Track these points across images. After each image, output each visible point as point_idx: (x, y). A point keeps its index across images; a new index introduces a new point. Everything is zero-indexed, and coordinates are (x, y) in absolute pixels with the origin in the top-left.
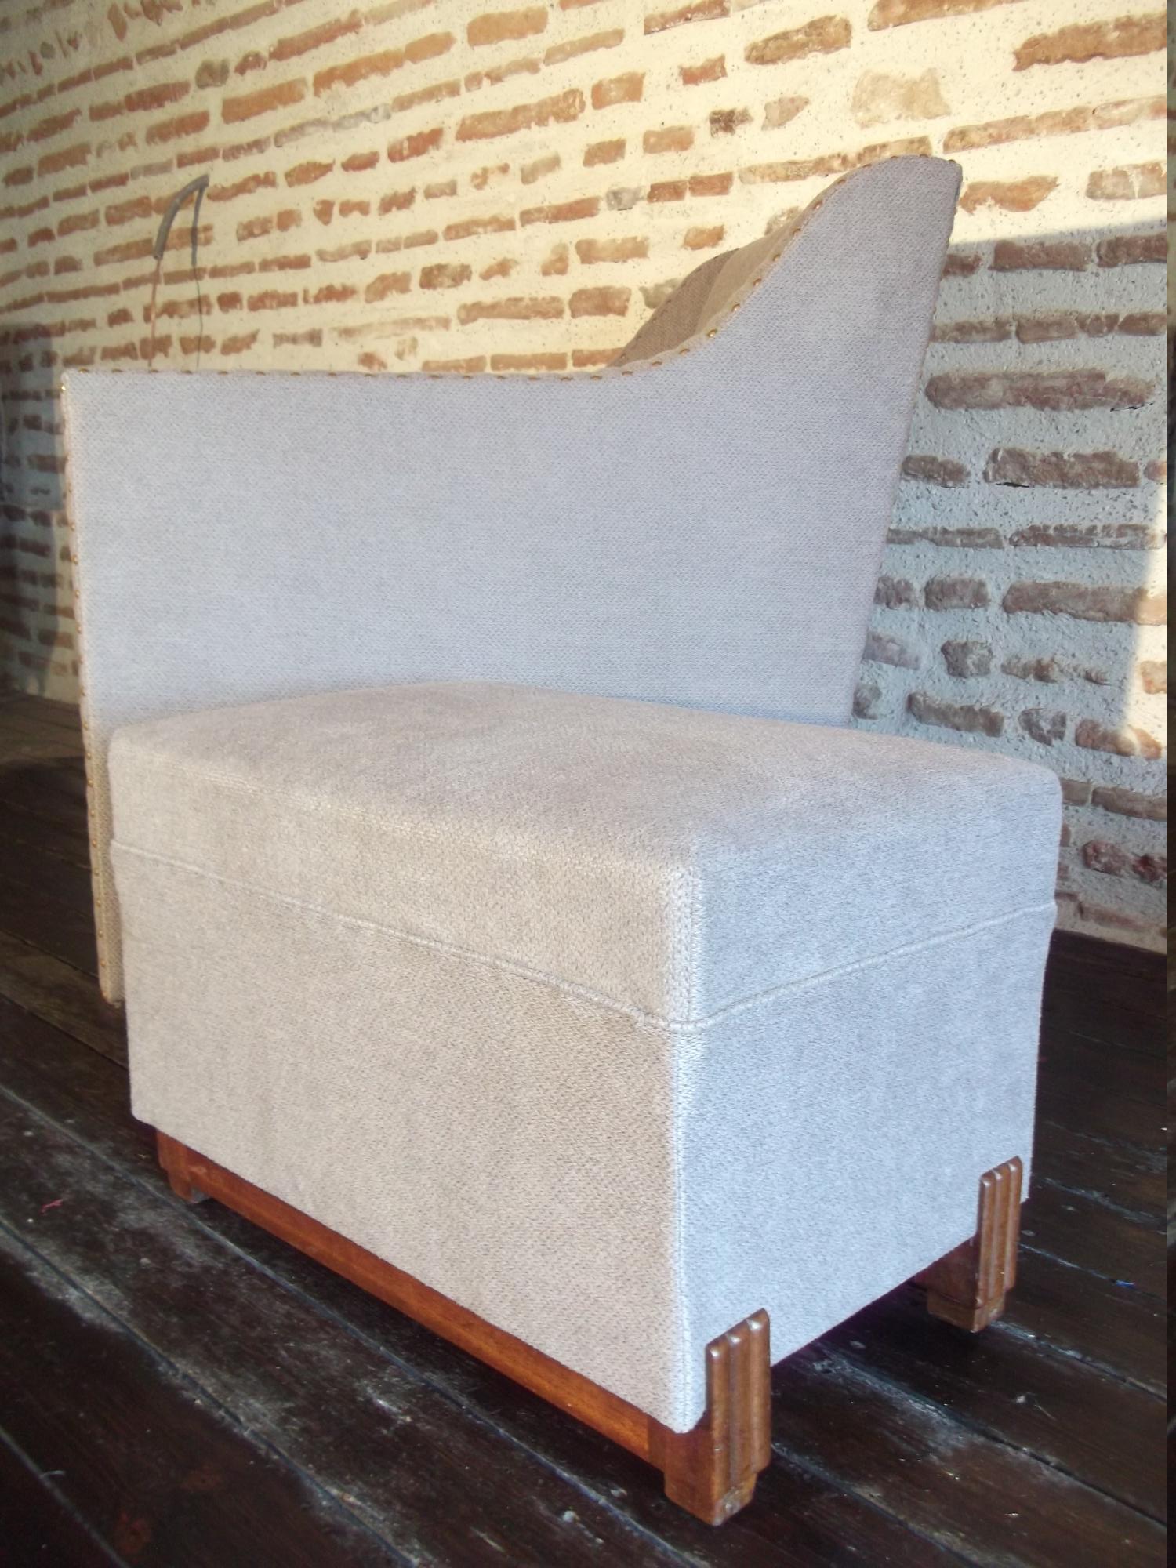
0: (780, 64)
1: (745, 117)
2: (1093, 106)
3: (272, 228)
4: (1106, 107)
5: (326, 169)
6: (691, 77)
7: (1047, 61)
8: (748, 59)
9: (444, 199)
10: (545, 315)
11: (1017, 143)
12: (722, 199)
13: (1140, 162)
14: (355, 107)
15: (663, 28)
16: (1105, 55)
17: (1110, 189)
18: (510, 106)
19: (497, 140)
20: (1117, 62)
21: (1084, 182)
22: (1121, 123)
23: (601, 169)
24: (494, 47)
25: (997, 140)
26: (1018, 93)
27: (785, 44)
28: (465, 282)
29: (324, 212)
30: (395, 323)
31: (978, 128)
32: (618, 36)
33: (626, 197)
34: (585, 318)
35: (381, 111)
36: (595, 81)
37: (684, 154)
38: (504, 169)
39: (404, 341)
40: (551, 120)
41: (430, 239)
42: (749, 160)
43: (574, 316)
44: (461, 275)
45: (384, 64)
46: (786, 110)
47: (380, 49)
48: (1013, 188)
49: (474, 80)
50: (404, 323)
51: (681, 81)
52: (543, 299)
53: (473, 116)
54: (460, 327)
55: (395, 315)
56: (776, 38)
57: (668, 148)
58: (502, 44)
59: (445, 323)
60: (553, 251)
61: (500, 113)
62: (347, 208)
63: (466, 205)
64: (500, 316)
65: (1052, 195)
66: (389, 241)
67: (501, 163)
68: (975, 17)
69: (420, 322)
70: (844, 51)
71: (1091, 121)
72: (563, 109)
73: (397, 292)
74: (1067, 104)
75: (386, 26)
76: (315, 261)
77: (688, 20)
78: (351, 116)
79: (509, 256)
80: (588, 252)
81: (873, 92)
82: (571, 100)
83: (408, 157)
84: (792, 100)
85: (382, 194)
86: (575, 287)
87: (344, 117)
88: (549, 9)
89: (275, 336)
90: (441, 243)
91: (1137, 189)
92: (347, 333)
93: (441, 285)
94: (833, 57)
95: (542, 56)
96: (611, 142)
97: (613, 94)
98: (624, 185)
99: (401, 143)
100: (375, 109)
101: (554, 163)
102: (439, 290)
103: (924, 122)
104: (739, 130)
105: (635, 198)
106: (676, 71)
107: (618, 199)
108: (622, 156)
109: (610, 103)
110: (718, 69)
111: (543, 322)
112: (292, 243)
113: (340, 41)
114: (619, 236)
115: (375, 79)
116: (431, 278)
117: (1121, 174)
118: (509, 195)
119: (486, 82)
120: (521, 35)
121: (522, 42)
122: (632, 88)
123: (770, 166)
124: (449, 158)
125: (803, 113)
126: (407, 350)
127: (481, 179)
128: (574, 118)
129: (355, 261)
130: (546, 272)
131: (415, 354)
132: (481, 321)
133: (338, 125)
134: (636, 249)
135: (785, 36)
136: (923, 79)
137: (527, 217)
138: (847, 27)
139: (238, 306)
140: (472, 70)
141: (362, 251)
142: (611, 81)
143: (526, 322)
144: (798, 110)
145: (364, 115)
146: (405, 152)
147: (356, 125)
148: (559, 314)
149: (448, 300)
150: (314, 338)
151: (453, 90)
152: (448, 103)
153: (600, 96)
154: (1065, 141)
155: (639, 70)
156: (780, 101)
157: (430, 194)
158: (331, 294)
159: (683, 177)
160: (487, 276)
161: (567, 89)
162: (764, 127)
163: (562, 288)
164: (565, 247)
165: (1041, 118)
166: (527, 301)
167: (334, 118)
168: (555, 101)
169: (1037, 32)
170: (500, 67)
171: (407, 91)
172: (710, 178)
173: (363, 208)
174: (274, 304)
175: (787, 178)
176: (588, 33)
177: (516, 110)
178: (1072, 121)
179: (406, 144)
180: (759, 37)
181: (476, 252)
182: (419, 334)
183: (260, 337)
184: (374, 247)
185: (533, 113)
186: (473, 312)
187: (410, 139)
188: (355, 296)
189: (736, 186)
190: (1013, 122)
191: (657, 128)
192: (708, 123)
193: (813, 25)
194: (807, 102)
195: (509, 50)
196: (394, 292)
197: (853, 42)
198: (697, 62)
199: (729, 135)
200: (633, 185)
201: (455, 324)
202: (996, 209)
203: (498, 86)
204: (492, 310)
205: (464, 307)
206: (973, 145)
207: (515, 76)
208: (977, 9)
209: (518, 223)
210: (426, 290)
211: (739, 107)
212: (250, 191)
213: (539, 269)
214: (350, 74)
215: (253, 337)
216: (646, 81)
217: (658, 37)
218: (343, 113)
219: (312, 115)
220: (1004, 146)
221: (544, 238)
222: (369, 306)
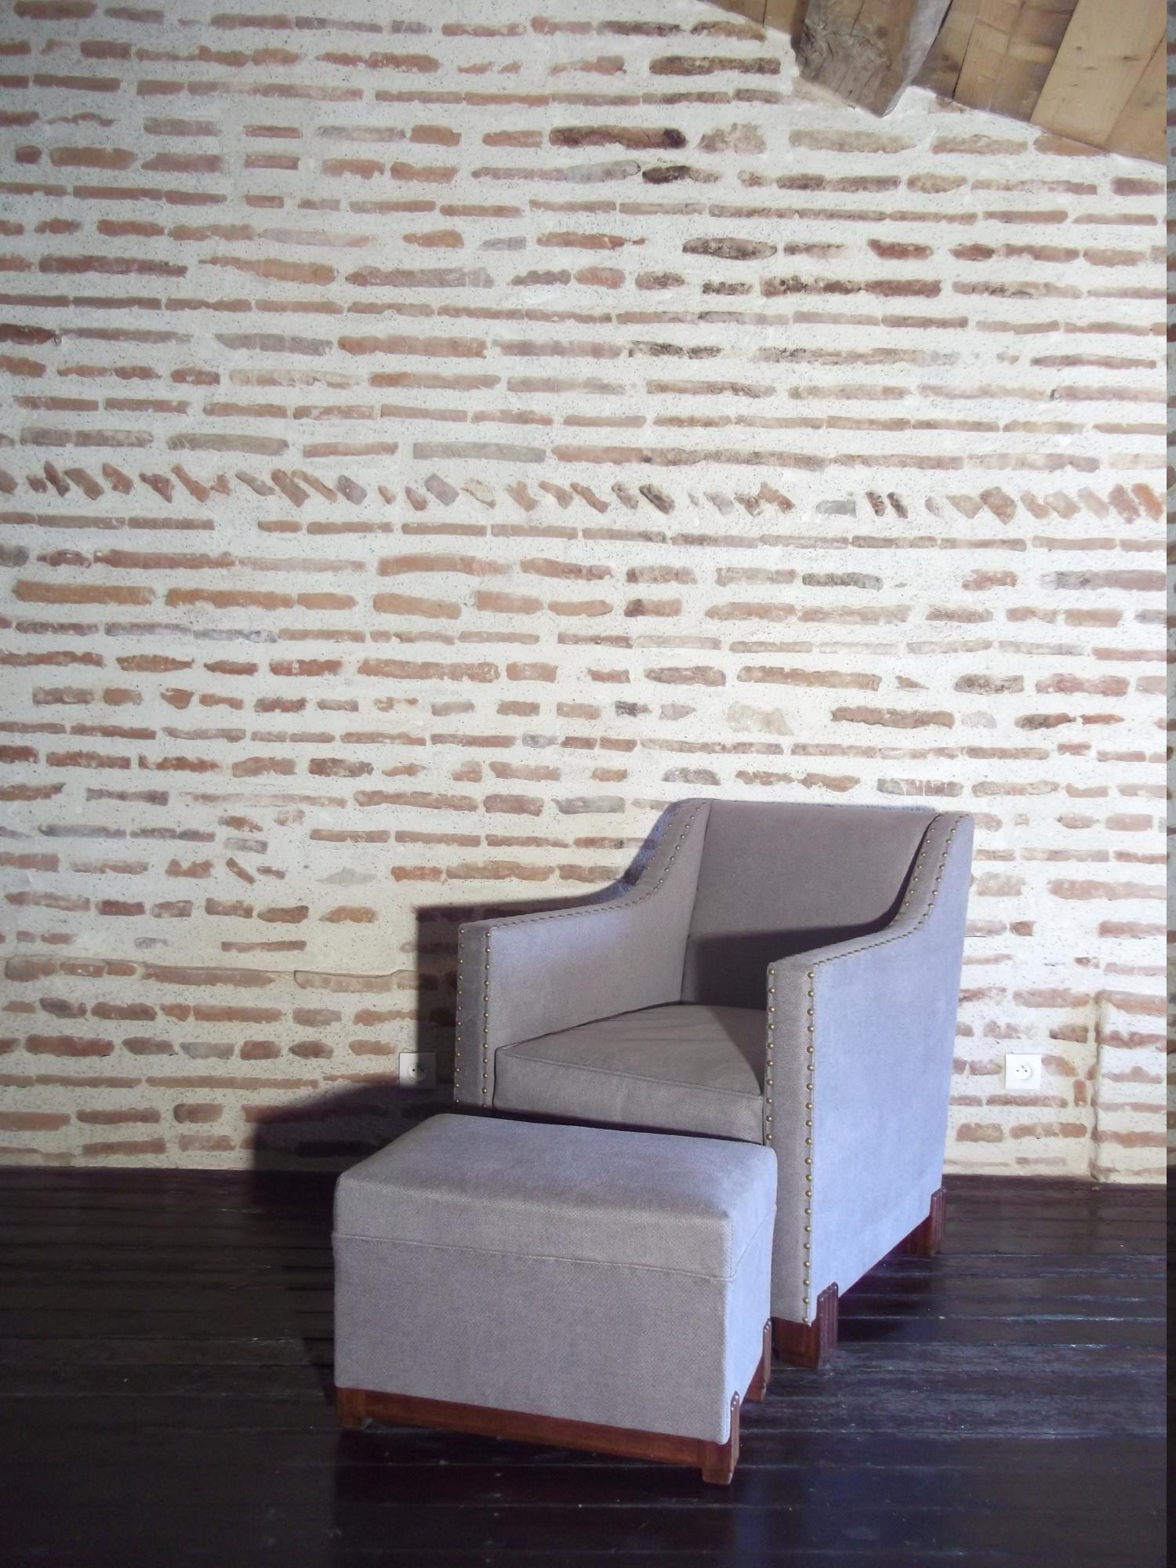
0: (673, 685)
1: (645, 709)
2: (879, 747)
3: (93, 699)
4: (887, 749)
5: (187, 665)
6: (597, 676)
7: (852, 720)
8: (647, 676)
9: (342, 712)
10: (457, 808)
11: (835, 758)
12: (627, 754)
13: (905, 778)
14: (226, 625)
15: (576, 642)
16: (883, 725)
17: (890, 789)
18: (420, 660)
19: (405, 682)
20: (890, 729)
21: (875, 784)
22: (895, 758)
23: (514, 719)
24: (402, 617)
25: (824, 754)
26: (835, 732)
27: (676, 674)
28: (365, 775)
29: (179, 698)
30: (275, 796)
31: (813, 746)
32: (535, 639)
33: (542, 741)
34: (498, 814)
35: (264, 635)
36: (511, 661)
37: (593, 722)
38: (413, 702)
39: (288, 812)
40: (465, 678)
41: (326, 738)
42: (647, 734)
43: (488, 810)
44: (364, 768)
45: (270, 601)
46: (678, 712)
47: (264, 589)
48: (834, 779)
49: (381, 636)
50: (290, 798)
51: (590, 678)
52: (453, 796)
53: (377, 660)
54: (358, 807)
55: (273, 791)
56: (670, 669)
57: (580, 716)
58: (413, 617)
59: (341, 803)
60: (463, 765)
61: (408, 663)
62: (208, 700)
63: (368, 720)
64: (406, 803)
65: (857, 786)
66: (270, 734)
67: (411, 697)
68: (808, 689)
69: (308, 799)
70: (720, 688)
71: (878, 754)
72: (481, 673)
73: (276, 772)
74: (864, 744)
75: (271, 574)
76: (160, 734)
77: (597, 643)
78: (221, 632)
79: (417, 763)
80: (502, 771)
81: (742, 714)
82: (486, 669)
83: (296, 675)
84: (683, 707)
85: (260, 697)
86: (491, 792)
87: (214, 631)
88: (462, 606)
89: (89, 790)
90: (337, 744)
91: (905, 790)
92: (207, 798)
93: (336, 774)
94: (712, 689)
95: (457, 634)
96: (525, 704)
97: (527, 673)
98: (539, 732)
99: (290, 663)
100: (258, 633)
101: (469, 707)
102: (332, 777)
103: (776, 736)
104: (641, 716)
105: (551, 741)
106: (585, 671)
107: (533, 740)
108: (537, 714)
109: (525, 679)
110: (623, 678)
111: (454, 813)
112: (125, 716)
113: (206, 571)
114: (533, 764)
115: (255, 610)
116: (320, 767)
117: (894, 782)
118: (419, 721)
119: (394, 640)
120: (435, 616)
121: (433, 620)
122: (547, 673)
123: (667, 742)
124: (348, 683)
125: (692, 716)
126: (291, 818)
127: (387, 705)
128: (490, 681)
129: (222, 744)
130: (458, 777)
131: (301, 823)
132: (384, 805)
133: (204, 634)
134: (552, 775)
135: (677, 670)
136: (773, 713)
137: (437, 739)
138: (723, 676)
139: (31, 759)
140: (377, 628)
141: (233, 736)
142: (525, 665)
143: (436, 811)
144: (687, 713)
145: (239, 633)
146: (294, 671)
147: (230, 639)
148: (473, 808)
149: (342, 786)
150: (157, 798)
151: (357, 637)
152: (348, 645)
153: (515, 672)
154: (863, 761)
155: (552, 663)
156: (673, 705)
157: (323, 705)
158: (181, 764)
159: (593, 736)
160: (392, 773)
161: (482, 661)
162: (661, 718)
163: (477, 791)
164: (478, 764)
165: (850, 748)
166: (435, 795)
167: (196, 627)
168: (470, 667)
169: (844, 705)
170: (410, 632)
171: (299, 626)
172: (617, 740)
173: (236, 704)
174: (94, 765)
175: (681, 750)
176: (506, 631)
177: (426, 666)
178: (869, 752)
179: (296, 665)
180: (657, 667)
181: (380, 756)
182: (305, 807)
183: (65, 789)
184: (249, 735)
185: (446, 670)
186: (372, 798)
187: (301, 662)
188: (216, 770)
189: (638, 748)
190: (834, 746)
191: (570, 702)
192: (613, 708)
193: (697, 668)
194: (694, 710)
195: (417, 623)
196: (272, 772)
197: (727, 684)
198: (606, 669)
199: (632, 718)
200: (549, 734)
201: (351, 803)
202: (824, 788)
203: (406, 645)
204: (397, 798)
205: (363, 793)
206: (810, 754)
207: (428, 643)
208: (808, 685)
209: (429, 742)
210: (316, 776)
211: (641, 703)
212: (59, 664)
213: (449, 775)
214: (222, 599)
215: (57, 789)
216: (558, 671)
217: (571, 648)
218: (211, 626)
219: (165, 620)
220: (827, 757)
221: (456, 756)
222: (236, 780)
